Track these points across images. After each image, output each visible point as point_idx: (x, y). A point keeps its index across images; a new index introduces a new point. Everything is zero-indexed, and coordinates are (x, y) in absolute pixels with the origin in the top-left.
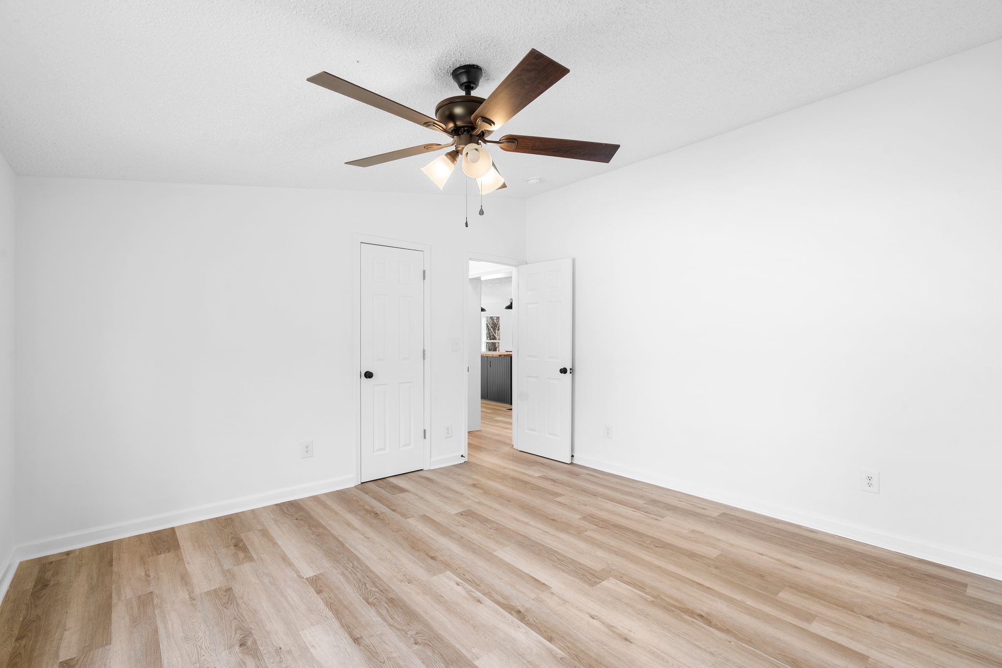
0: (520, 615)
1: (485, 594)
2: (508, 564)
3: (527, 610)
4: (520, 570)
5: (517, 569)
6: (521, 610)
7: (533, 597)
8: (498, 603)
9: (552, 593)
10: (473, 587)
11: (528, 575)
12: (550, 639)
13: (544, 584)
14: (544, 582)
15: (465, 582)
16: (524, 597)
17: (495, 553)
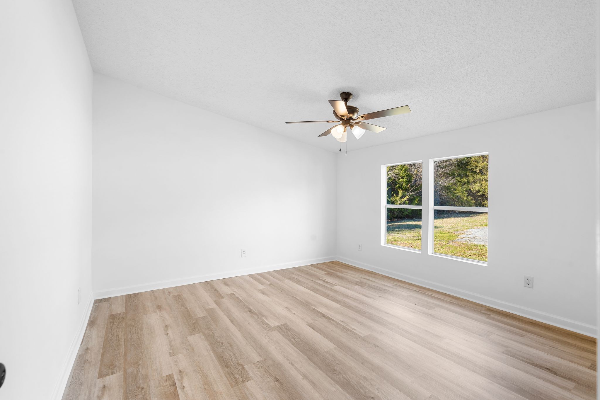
0: (324, 316)
1: (340, 324)
2: (327, 338)
3: (320, 317)
4: (320, 334)
5: (322, 335)
6: (323, 317)
7: (317, 321)
8: (333, 320)
9: (307, 322)
10: (346, 328)
11: (316, 331)
12: (314, 309)
13: (309, 326)
14: (309, 327)
15: (351, 330)
16: (320, 322)
17: (335, 346)
